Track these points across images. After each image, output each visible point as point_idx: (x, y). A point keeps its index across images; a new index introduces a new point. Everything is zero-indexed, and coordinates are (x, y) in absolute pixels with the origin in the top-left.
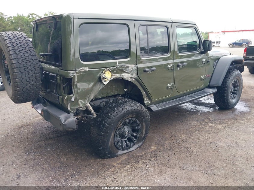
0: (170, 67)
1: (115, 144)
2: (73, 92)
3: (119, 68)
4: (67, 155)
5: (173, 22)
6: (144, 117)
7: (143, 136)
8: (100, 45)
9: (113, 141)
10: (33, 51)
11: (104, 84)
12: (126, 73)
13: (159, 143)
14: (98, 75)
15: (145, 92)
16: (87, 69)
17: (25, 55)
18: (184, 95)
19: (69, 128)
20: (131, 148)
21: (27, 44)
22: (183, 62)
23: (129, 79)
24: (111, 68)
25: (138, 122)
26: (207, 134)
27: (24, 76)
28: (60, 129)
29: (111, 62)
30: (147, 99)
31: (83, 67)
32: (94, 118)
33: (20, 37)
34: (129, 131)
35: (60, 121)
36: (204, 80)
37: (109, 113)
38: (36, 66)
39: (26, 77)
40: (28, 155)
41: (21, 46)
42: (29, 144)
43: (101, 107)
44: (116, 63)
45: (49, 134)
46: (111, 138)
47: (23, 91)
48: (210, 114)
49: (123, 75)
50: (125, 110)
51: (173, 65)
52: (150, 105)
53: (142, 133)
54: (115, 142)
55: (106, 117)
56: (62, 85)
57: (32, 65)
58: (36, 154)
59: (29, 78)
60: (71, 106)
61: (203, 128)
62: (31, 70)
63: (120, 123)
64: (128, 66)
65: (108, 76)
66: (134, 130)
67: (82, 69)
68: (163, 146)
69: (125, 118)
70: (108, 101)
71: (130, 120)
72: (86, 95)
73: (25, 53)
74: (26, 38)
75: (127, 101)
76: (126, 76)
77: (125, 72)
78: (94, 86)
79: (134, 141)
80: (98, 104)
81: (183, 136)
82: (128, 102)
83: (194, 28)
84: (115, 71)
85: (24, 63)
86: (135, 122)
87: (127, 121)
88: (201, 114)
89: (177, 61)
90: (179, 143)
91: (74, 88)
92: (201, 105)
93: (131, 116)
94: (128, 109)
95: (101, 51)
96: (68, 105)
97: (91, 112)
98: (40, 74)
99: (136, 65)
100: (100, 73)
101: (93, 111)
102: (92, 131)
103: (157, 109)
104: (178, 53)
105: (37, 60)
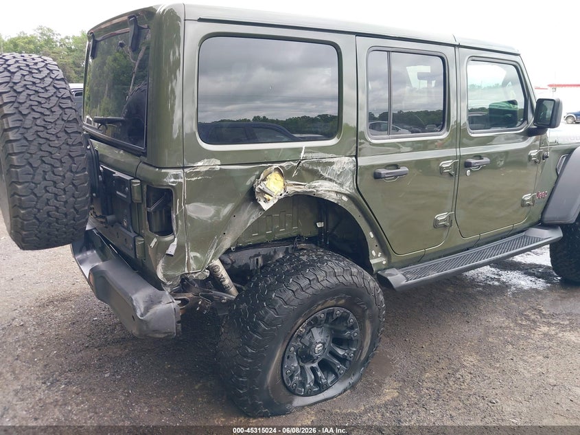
0: (447, 168)
1: (285, 379)
2: (174, 228)
3: (307, 166)
4: (151, 396)
5: (459, 46)
6: (369, 305)
7: (362, 358)
8: (258, 103)
9: (279, 372)
10: (71, 108)
11: (262, 209)
12: (326, 179)
13: (406, 379)
14: (248, 183)
15: (374, 234)
16: (216, 164)
17: (48, 119)
18: (478, 244)
19: (155, 331)
20: (327, 389)
21: (54, 87)
22: (479, 157)
23: (332, 197)
24: (284, 165)
25: (352, 319)
26: (539, 358)
27: (38, 178)
28: (134, 331)
29: (284, 149)
30: (377, 254)
31: (206, 160)
32: (230, 302)
33: (38, 69)
34: (324, 344)
35: (134, 309)
36: (529, 205)
37: (271, 290)
38: (77, 151)
39: (45, 179)
40: (49, 388)
41: (37, 92)
42: (57, 356)
43: (251, 268)
44: (299, 150)
45: (114, 330)
46: (275, 362)
47: (38, 219)
48: (540, 296)
49: (317, 184)
50: (317, 286)
51: (455, 164)
52: (385, 269)
53: (361, 348)
54: (284, 374)
55: (262, 301)
56: (144, 206)
57: (65, 146)
58: (69, 388)
59: (55, 183)
60: (165, 268)
61: (526, 338)
62: (61, 162)
63: (300, 321)
64: (332, 160)
65: (275, 186)
66: (338, 341)
67: (202, 165)
68: (417, 386)
69: (317, 307)
70: (272, 253)
71: (330, 314)
72: (212, 238)
73: (47, 113)
74: (54, 72)
75: (323, 257)
76: (326, 189)
77: (321, 177)
78: (233, 213)
79: (337, 371)
80: (244, 262)
81: (471, 359)
82: (327, 261)
83: (515, 63)
84: (295, 173)
85: (42, 141)
86: (344, 318)
87: (322, 316)
88: (513, 294)
89: (465, 151)
90: (461, 380)
91: (177, 216)
92: (511, 270)
93: (332, 302)
94: (325, 283)
95: (262, 117)
96: (157, 264)
97: (224, 283)
98: (86, 173)
99: (354, 158)
100: (253, 178)
101: (227, 281)
102: (223, 337)
103: (404, 282)
104: (469, 130)
105: (80, 133)
